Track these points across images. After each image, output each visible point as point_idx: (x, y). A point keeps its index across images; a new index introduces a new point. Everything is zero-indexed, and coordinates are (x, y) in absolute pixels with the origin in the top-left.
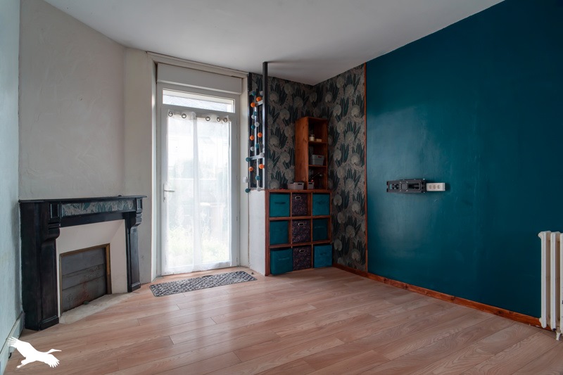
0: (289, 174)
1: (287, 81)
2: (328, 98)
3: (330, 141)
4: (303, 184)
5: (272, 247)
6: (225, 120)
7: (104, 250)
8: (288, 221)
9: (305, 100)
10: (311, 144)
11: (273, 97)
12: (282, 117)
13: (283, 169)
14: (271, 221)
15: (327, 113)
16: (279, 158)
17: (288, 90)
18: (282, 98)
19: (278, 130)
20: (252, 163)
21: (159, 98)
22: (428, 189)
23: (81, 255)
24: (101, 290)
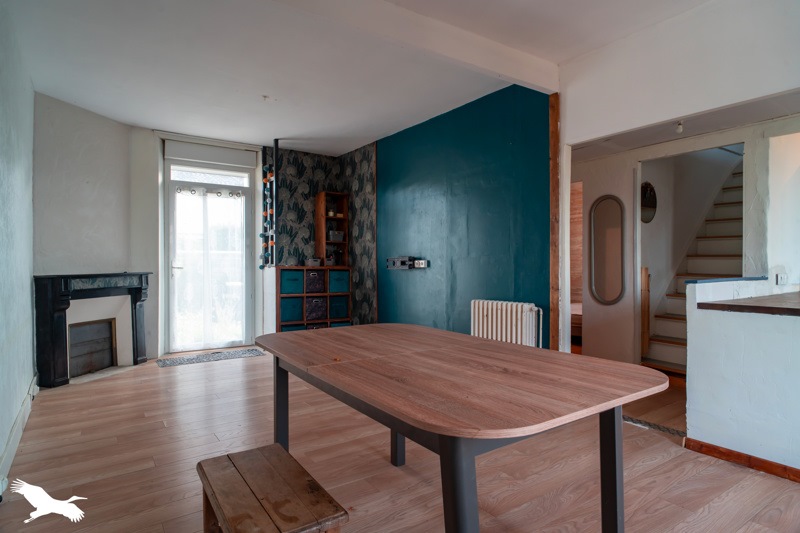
0: (308, 251)
1: (306, 154)
2: (348, 171)
3: (350, 215)
4: (319, 261)
5: (284, 324)
6: (238, 194)
7: (110, 323)
8: (302, 298)
9: (327, 172)
10: (328, 219)
11: (291, 171)
12: (300, 190)
13: (301, 245)
14: (282, 298)
15: (347, 187)
16: (297, 233)
17: (308, 163)
18: (301, 171)
19: (296, 205)
20: (266, 239)
21: (166, 174)
22: (416, 266)
23: (87, 327)
24: (107, 361)
